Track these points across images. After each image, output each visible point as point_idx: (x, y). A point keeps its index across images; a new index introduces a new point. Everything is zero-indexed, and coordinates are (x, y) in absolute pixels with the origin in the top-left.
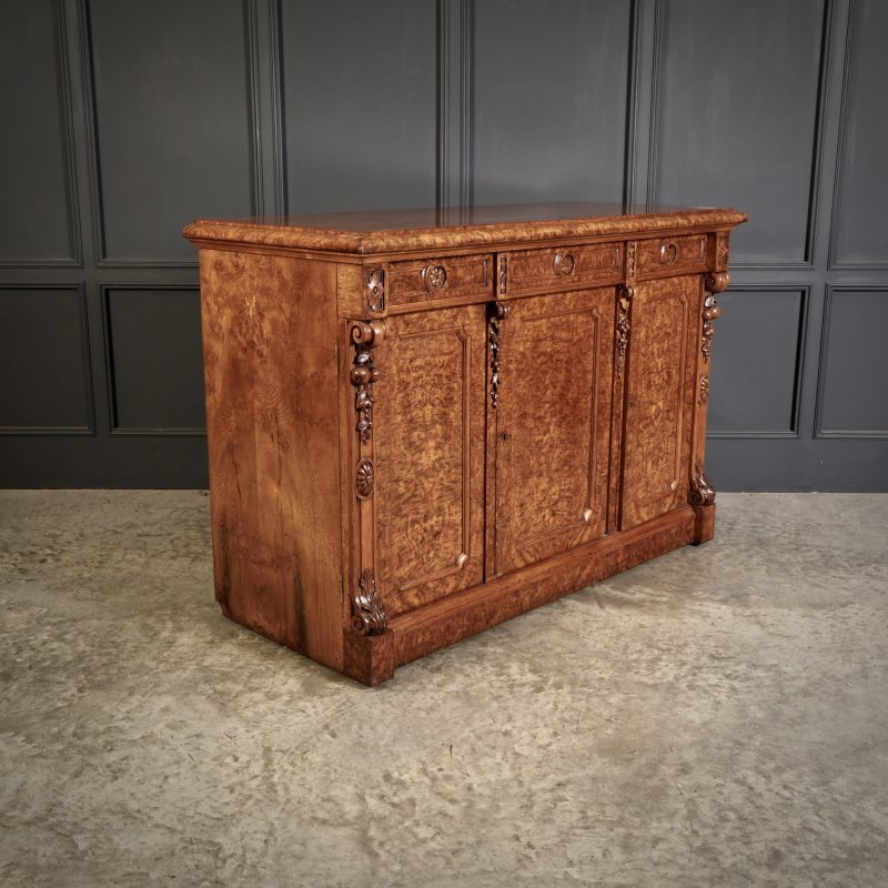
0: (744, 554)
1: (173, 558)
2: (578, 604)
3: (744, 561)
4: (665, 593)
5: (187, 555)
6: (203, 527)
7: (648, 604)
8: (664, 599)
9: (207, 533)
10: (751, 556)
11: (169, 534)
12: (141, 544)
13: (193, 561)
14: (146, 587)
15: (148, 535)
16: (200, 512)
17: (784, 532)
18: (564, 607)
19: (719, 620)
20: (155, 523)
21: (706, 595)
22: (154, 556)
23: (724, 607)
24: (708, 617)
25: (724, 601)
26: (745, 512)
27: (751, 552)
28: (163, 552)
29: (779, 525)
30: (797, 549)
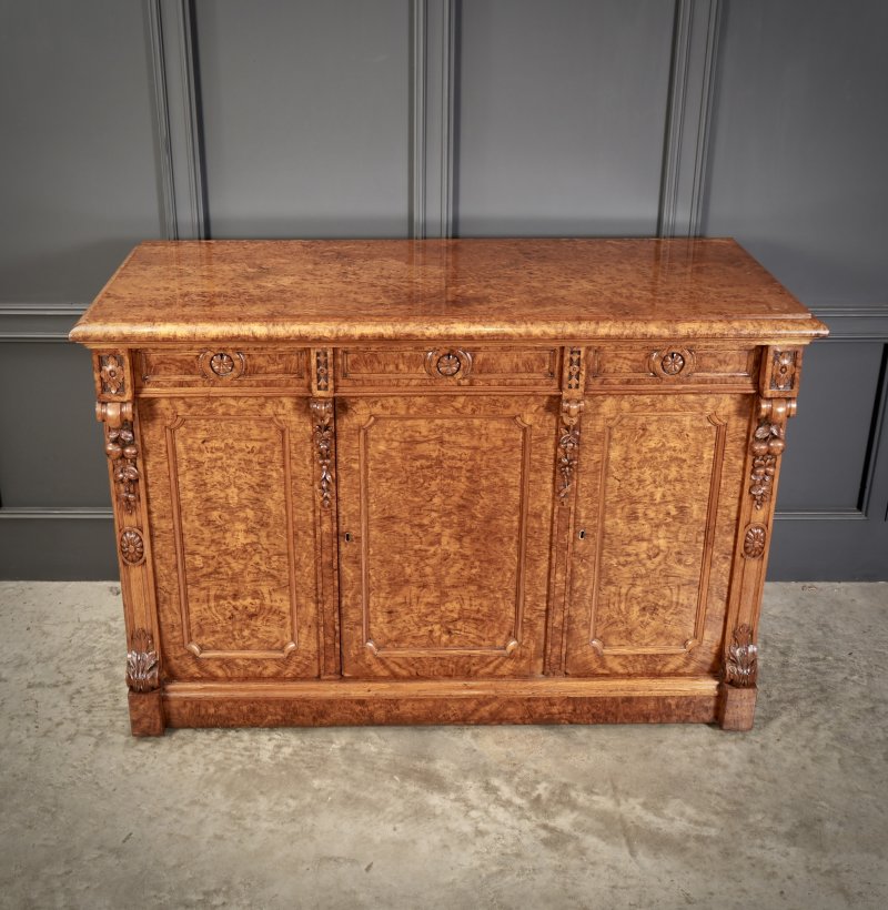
0: (806, 723)
1: (71, 739)
2: (601, 845)
3: (809, 740)
4: (713, 818)
5: (89, 733)
6: (112, 664)
7: (692, 844)
8: (713, 832)
9: (115, 678)
10: (815, 728)
11: (69, 683)
12: (31, 705)
13: (97, 745)
14: (33, 809)
15: (41, 685)
16: (109, 631)
17: (853, 672)
18: (582, 852)
19: (789, 883)
20: (50, 658)
21: (767, 823)
22: (45, 735)
23: (793, 851)
24: (773, 875)
25: (791, 837)
26: (800, 625)
27: (816, 718)
28: (58, 724)
29: (844, 655)
30: (873, 710)
